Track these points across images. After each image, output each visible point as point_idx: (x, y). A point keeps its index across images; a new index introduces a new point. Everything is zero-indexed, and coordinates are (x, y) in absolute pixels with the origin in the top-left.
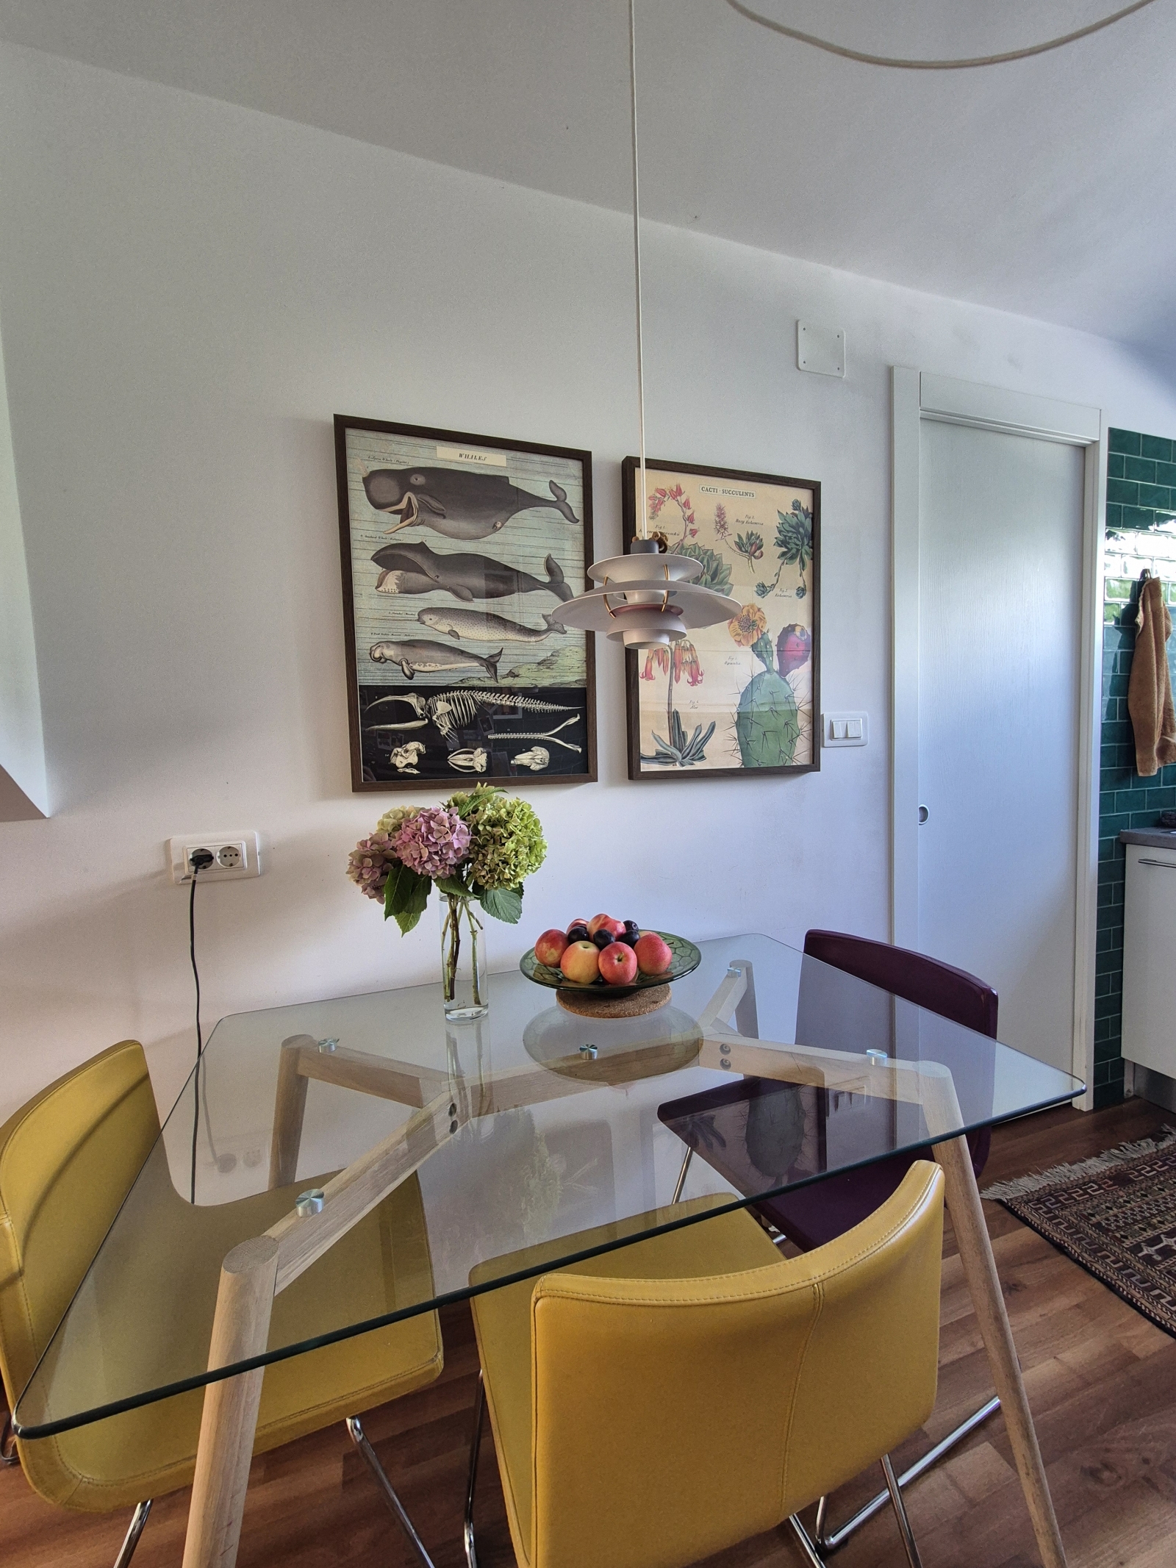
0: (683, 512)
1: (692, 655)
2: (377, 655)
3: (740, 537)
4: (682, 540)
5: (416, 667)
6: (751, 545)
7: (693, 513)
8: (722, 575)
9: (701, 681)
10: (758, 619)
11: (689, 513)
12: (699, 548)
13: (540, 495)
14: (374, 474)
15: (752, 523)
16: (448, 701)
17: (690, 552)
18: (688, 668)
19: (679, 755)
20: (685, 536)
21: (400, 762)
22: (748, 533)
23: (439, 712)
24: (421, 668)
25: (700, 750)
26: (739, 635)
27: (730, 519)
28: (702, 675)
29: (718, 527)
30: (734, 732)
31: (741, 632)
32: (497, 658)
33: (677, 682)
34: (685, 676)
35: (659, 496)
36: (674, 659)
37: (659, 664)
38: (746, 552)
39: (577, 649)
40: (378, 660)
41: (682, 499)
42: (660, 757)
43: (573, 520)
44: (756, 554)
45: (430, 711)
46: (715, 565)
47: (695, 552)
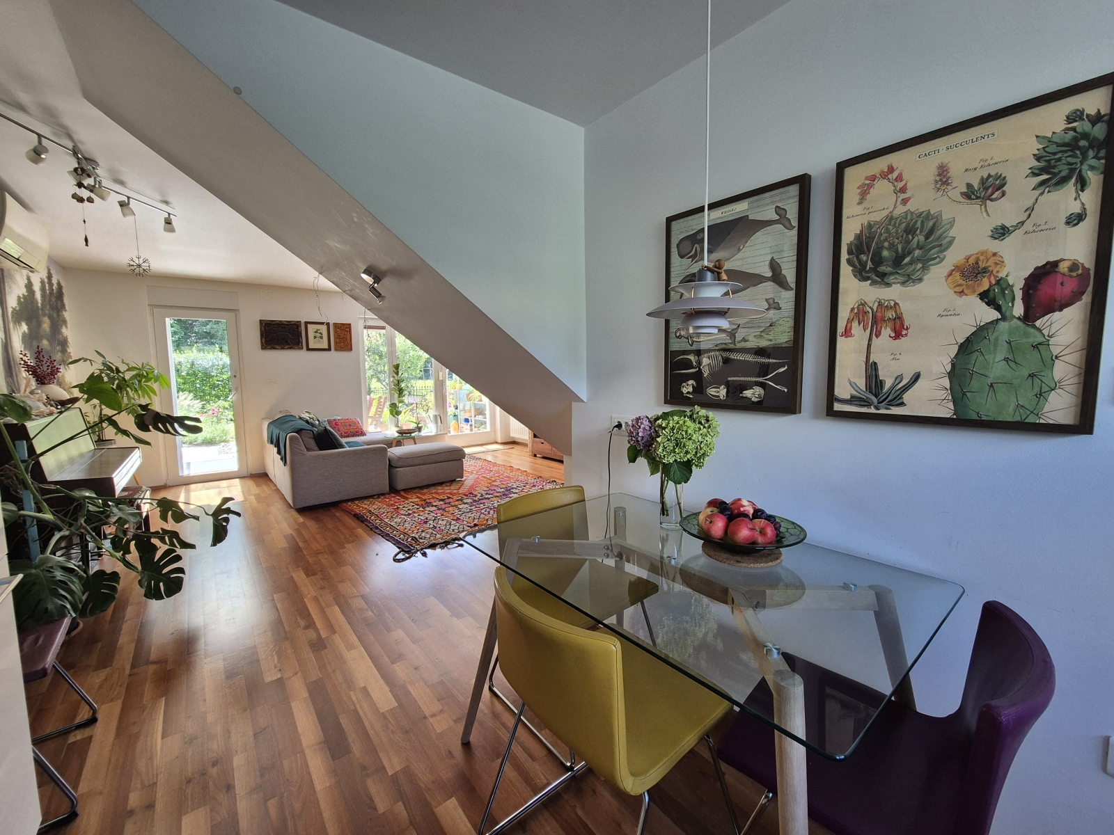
0: (895, 187)
1: (896, 312)
2: (678, 335)
3: (969, 186)
4: (891, 212)
5: (695, 339)
6: (986, 189)
7: (906, 184)
8: (941, 231)
9: (906, 335)
10: (993, 265)
11: (900, 185)
12: (912, 213)
13: (768, 219)
14: (681, 241)
15: (989, 165)
16: (709, 358)
17: (901, 220)
18: (890, 324)
19: (875, 400)
20: (895, 207)
21: (685, 390)
22: (982, 178)
23: (704, 364)
24: (697, 340)
25: (899, 396)
26: (960, 285)
27: (956, 170)
28: (907, 329)
29: (938, 186)
31: (964, 282)
32: (735, 331)
33: (877, 336)
34: (887, 332)
35: (868, 182)
36: (875, 318)
37: (859, 324)
38: (978, 198)
39: (788, 319)
40: (678, 337)
41: (895, 175)
43: (790, 228)
44: (994, 196)
45: (699, 363)
46: (931, 223)
47: (906, 218)
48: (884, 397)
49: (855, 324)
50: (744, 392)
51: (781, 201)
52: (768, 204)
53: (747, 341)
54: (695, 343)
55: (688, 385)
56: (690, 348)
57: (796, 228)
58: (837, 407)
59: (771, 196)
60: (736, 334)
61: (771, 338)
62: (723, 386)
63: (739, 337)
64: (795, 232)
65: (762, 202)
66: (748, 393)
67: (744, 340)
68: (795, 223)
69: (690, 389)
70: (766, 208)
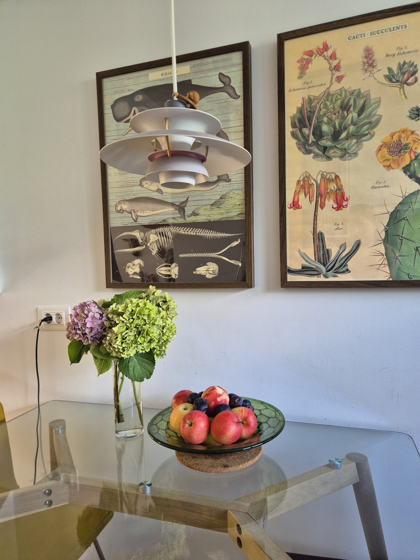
0: (330, 64)
1: (337, 184)
2: (119, 209)
3: (390, 70)
4: (328, 89)
5: (139, 214)
6: (403, 74)
7: (339, 63)
8: (370, 109)
9: (346, 205)
10: (411, 142)
11: (335, 63)
12: (346, 91)
13: (212, 86)
14: (117, 101)
15: (404, 53)
16: (156, 234)
17: (337, 97)
18: (333, 197)
19: (323, 269)
20: (331, 84)
21: (130, 271)
22: (399, 64)
23: (151, 241)
24: (142, 214)
25: (344, 264)
26: (388, 160)
27: (379, 55)
28: (347, 200)
29: (366, 67)
30: (382, 248)
31: (391, 157)
32: (185, 204)
33: (322, 208)
34: (330, 203)
35: (306, 57)
36: (319, 190)
37: (306, 196)
38: (397, 81)
39: (238, 192)
40: (119, 212)
41: (329, 53)
42: (305, 270)
43: (235, 97)
44: (410, 81)
45: (146, 240)
46: (362, 102)
47: (341, 95)
48: (331, 265)
49: (302, 196)
50: (197, 269)
51: (224, 67)
52: (211, 70)
53: (197, 215)
54: (139, 218)
55: (134, 265)
56: (135, 224)
57: (242, 98)
58: (291, 278)
59: (214, 62)
60: (186, 208)
61: (222, 211)
62: (174, 264)
63: (188, 210)
64: (240, 102)
65: (205, 68)
66: (201, 270)
67: (194, 214)
68: (240, 91)
69: (138, 270)
70: (210, 74)
